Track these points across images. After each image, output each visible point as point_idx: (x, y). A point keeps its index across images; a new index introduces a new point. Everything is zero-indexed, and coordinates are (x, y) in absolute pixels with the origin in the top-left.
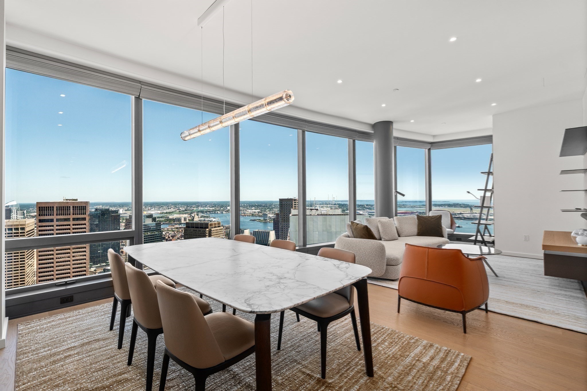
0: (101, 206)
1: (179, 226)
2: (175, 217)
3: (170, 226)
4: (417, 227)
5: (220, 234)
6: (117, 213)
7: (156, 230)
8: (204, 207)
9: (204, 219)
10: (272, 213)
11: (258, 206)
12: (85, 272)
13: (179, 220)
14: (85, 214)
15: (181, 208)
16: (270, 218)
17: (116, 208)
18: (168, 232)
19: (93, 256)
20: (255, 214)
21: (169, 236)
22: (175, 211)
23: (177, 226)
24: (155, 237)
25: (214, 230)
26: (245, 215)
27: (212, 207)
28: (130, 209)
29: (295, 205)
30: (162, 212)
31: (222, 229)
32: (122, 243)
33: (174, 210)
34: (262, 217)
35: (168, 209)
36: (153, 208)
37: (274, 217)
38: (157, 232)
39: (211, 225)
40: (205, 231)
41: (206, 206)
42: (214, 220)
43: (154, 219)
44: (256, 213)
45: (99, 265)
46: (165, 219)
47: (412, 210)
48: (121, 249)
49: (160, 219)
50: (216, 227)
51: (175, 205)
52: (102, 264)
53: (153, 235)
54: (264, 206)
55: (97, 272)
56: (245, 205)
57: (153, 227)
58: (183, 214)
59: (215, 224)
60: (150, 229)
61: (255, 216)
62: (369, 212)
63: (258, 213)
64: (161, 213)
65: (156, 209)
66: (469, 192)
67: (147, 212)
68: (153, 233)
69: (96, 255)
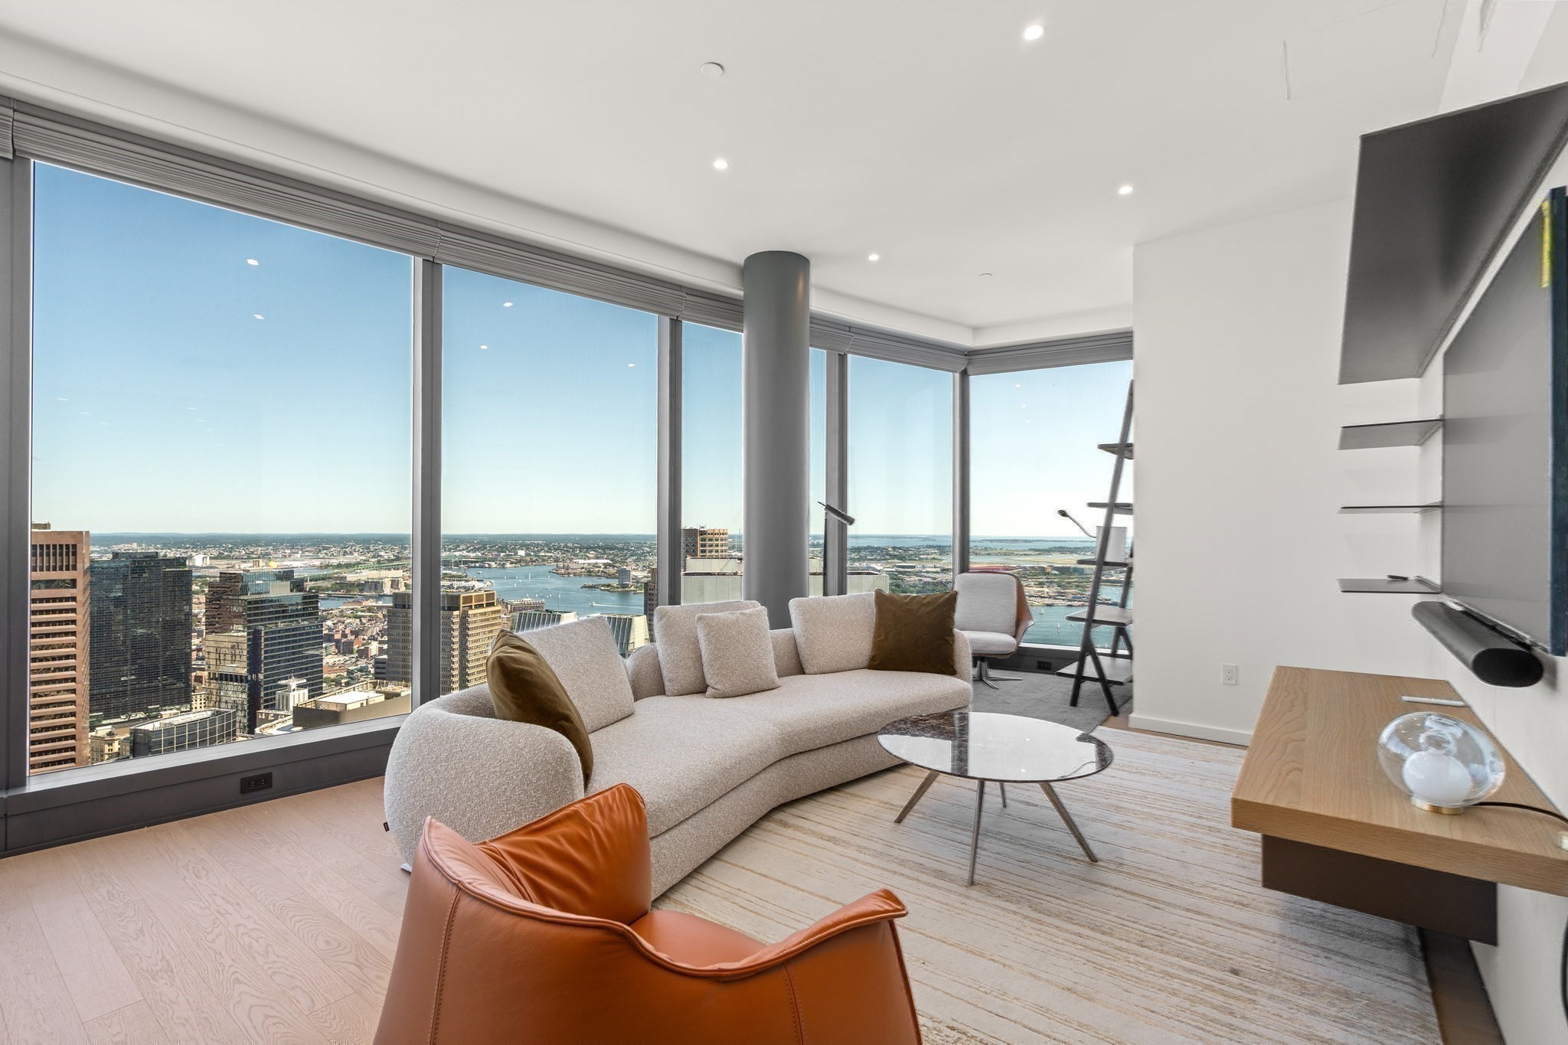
0: (135, 545)
1: (374, 604)
2: (365, 578)
3: (349, 602)
4: (872, 635)
5: (492, 625)
6: (184, 564)
7: (303, 615)
8: (449, 550)
9: (449, 583)
10: (644, 566)
11: (604, 548)
12: (73, 741)
13: (376, 585)
14: (75, 568)
15: (382, 553)
16: (637, 580)
17: (182, 550)
18: (342, 619)
19: (104, 691)
20: (597, 569)
21: (343, 632)
22: (364, 560)
23: (370, 604)
24: (300, 635)
25: (475, 615)
26: (569, 574)
27: (475, 550)
28: (226, 553)
29: (704, 545)
30: (325, 564)
31: (499, 611)
32: (201, 654)
33: (361, 558)
34: (615, 578)
35: (344, 555)
36: (297, 553)
37: (647, 577)
38: (306, 620)
39: (468, 599)
40: (449, 618)
41: (456, 549)
42: (478, 585)
43: (298, 585)
44: (600, 567)
45: (123, 718)
46: (334, 582)
47: (1005, 561)
48: (195, 670)
49: (320, 583)
50: (481, 606)
51: (366, 542)
52: (133, 716)
53: (293, 630)
54: (622, 549)
55: (117, 737)
56: (569, 545)
57: (294, 608)
58: (389, 569)
59: (479, 598)
60: (283, 611)
61: (597, 576)
62: (899, 567)
63: (605, 568)
64: (321, 567)
65: (307, 554)
66: (1063, 513)
67: (278, 563)
68: (294, 625)
69: (112, 690)
